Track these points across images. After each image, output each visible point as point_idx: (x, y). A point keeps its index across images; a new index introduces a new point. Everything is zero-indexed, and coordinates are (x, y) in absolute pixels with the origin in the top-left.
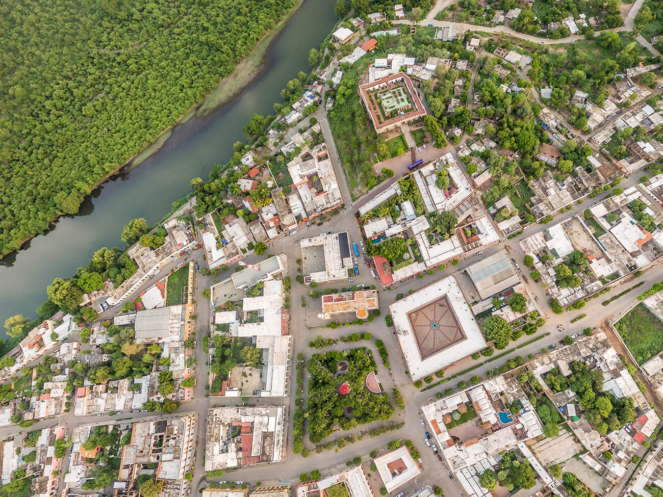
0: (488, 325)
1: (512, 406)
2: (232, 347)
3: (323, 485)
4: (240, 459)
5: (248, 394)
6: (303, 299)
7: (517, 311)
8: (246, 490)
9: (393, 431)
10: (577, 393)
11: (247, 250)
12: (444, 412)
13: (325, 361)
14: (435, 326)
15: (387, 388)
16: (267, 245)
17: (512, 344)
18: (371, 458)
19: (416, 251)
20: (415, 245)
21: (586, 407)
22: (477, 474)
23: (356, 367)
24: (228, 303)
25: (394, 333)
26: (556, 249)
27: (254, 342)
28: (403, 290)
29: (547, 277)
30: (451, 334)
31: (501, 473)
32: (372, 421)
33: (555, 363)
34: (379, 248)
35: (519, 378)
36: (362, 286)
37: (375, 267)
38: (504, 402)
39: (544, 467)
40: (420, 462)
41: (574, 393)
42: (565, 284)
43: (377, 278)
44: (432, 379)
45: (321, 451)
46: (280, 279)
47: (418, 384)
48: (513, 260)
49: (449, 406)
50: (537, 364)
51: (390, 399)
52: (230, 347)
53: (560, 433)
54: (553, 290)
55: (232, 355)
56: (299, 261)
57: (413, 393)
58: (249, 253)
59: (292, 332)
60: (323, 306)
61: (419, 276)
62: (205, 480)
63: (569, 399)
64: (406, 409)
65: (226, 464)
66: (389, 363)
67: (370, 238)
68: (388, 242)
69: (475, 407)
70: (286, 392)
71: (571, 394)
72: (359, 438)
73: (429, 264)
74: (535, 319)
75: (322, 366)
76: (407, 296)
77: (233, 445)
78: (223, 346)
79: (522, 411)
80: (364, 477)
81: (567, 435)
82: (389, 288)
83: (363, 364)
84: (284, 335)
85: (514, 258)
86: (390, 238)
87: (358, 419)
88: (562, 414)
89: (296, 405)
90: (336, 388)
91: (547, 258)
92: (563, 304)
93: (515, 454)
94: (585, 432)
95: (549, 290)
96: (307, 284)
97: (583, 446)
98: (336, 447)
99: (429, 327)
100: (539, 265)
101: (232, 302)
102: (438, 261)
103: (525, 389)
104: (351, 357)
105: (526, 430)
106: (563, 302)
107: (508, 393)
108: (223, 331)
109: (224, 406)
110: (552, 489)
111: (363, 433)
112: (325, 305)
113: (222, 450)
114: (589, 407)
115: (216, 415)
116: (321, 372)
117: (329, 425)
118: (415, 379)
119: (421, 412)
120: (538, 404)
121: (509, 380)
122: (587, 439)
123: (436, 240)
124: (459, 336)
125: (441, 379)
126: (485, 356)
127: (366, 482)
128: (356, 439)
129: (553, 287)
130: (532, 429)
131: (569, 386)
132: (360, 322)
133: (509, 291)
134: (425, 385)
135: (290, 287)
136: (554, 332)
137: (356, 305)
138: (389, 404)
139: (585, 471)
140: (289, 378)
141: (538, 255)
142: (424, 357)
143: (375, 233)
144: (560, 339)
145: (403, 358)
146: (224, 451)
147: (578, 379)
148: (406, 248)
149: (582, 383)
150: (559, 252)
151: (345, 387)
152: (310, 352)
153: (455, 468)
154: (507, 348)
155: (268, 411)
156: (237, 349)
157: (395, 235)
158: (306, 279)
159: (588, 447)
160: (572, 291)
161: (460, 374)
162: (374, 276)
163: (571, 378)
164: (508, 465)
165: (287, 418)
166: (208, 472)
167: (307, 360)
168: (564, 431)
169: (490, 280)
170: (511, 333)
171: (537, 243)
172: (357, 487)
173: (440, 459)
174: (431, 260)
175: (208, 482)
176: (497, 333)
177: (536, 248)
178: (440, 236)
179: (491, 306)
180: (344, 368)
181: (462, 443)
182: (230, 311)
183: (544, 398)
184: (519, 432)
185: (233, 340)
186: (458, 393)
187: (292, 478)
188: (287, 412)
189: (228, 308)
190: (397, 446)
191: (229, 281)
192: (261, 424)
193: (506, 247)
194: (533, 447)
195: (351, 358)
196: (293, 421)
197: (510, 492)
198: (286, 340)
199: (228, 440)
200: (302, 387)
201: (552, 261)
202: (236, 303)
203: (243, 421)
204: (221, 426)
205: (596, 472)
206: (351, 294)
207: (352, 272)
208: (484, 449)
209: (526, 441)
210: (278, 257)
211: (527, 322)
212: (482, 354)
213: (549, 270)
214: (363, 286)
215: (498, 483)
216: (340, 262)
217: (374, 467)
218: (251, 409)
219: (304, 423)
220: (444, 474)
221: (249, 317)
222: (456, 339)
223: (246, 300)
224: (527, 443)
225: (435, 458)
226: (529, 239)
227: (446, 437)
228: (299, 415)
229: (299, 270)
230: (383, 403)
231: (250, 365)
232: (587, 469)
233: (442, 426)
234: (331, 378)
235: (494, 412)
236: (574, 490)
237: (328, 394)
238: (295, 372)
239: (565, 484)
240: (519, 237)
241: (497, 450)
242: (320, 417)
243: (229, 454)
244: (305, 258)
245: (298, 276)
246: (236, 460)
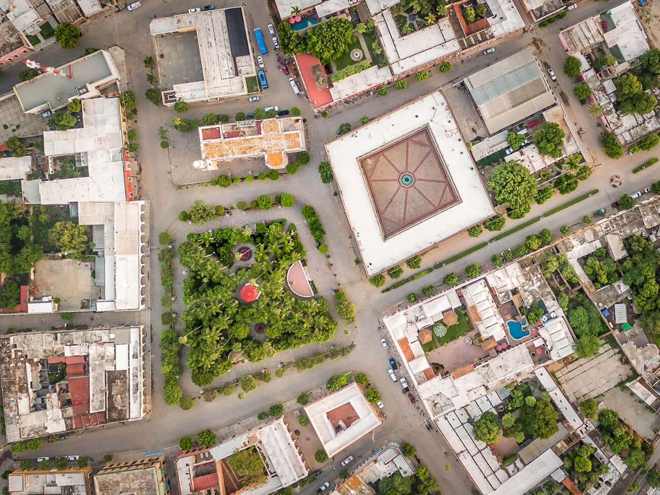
0: (498, 177)
1: (530, 311)
2: (31, 224)
3: (219, 453)
4: (70, 418)
5: (72, 307)
6: (162, 132)
7: (547, 153)
8: (88, 470)
9: (335, 359)
10: (633, 286)
11: (40, 37)
12: (421, 325)
13: (211, 244)
14: (407, 180)
15: (324, 289)
16: (81, 27)
17: (536, 210)
18: (299, 405)
19: (374, 45)
20: (372, 35)
21: (643, 308)
22: (470, 421)
23: (268, 254)
24: (12, 141)
25: (336, 194)
26: (620, 45)
27: (73, 214)
28: (350, 117)
29: (601, 94)
30: (434, 193)
31: (506, 416)
32: (299, 344)
33: (602, 240)
34: (304, 39)
35: (544, 265)
36: (273, 110)
37: (297, 75)
38: (517, 305)
39: (573, 405)
40: (380, 407)
41: (628, 287)
42: (630, 107)
43: (303, 95)
44: (400, 271)
45: (214, 397)
46: (114, 96)
47: (377, 279)
48: (546, 66)
49: (428, 315)
50: (575, 242)
51: (330, 307)
52: (27, 224)
53: (601, 350)
54: (609, 118)
55: (32, 238)
56: (150, 62)
57: (368, 297)
58: (44, 43)
59: (147, 196)
60: (202, 146)
61: (379, 91)
62: (11, 457)
63: (619, 296)
64: (357, 323)
65: (46, 428)
66: (327, 246)
67: (288, 20)
68: (321, 28)
69: (472, 315)
70: (143, 301)
71: (623, 288)
72: (279, 374)
73: (397, 70)
74: (576, 167)
75: (207, 253)
76: (357, 127)
77: (54, 396)
78: (13, 222)
79: (545, 318)
80: (289, 435)
81: (611, 352)
82: (324, 114)
83: (281, 248)
84: (131, 200)
85: (548, 62)
86: (324, 20)
87: (276, 342)
88: (606, 320)
89: (164, 323)
90: (234, 291)
91: (604, 62)
92: (622, 142)
93: (530, 387)
94: (638, 347)
95: (603, 118)
96: (168, 105)
97: (633, 369)
98: (240, 390)
99: (396, 184)
100: (589, 74)
101: (22, 140)
102: (414, 65)
103: (552, 283)
104: (259, 237)
105: (549, 348)
106: (624, 137)
107: (525, 291)
108: (9, 195)
109: (28, 330)
110: (582, 437)
111: (285, 366)
112: (206, 145)
113: (35, 406)
114: (648, 307)
115: (15, 346)
116: (204, 264)
117: (225, 355)
118: (371, 272)
119: (382, 327)
120: (571, 305)
121: (527, 269)
122: (640, 357)
123: (412, 25)
124: (449, 197)
125: (416, 270)
126: (491, 230)
127: (293, 443)
128: (273, 375)
129: (610, 112)
130: (558, 346)
131: (620, 276)
132: (273, 175)
133: (536, 120)
134: (389, 281)
135: (135, 111)
136: (605, 189)
137: (264, 145)
138: (327, 315)
139: (633, 406)
140: (146, 277)
141: (588, 57)
142: (387, 235)
143: (297, 10)
144: (614, 200)
145: (352, 236)
146: (39, 406)
147: (635, 264)
148: (355, 40)
149: (640, 271)
150: (624, 53)
151: (251, 289)
152: (183, 230)
153: (435, 414)
154: (528, 217)
155: (112, 336)
156: (42, 228)
157: (335, 14)
158: (166, 95)
159: (640, 369)
160: (640, 119)
161: (449, 261)
162: (296, 91)
163: (625, 264)
164: (518, 404)
165: (149, 345)
166: (14, 444)
167: (178, 244)
168: (607, 346)
169: (504, 99)
170: (535, 191)
171: (588, 34)
172: (278, 452)
173: (413, 400)
174: (402, 63)
175: (15, 460)
176: (512, 191)
177: (586, 45)
178: (419, 20)
179: (505, 145)
180: (247, 256)
181: (447, 373)
182: (18, 155)
183: (581, 295)
184: (539, 352)
185: (31, 210)
186: (444, 293)
187: (167, 444)
188: (149, 336)
189: (15, 151)
190: (343, 383)
191: (8, 99)
192: (103, 358)
193: (535, 42)
194: (558, 374)
195: (258, 240)
196: (159, 351)
197: (520, 444)
198: (136, 209)
199: (43, 388)
200: (171, 291)
201: (612, 68)
202: (28, 142)
203: (68, 353)
204: (28, 365)
205: (648, 407)
206: (254, 125)
207: (255, 83)
208: (482, 381)
209: (548, 366)
210: (105, 53)
211: (563, 172)
212: (486, 228)
213: (606, 84)
214: (277, 109)
215: (501, 432)
216: (231, 64)
217: (304, 420)
218: (81, 333)
219: (179, 354)
220: (418, 423)
221: (58, 168)
222: (443, 203)
223: (50, 136)
224: (550, 369)
225: (405, 399)
226: (576, 28)
227: (423, 364)
228: (171, 340)
229: (151, 78)
230: (317, 314)
231: (69, 256)
232: (635, 404)
233: (416, 348)
234: (224, 274)
235: (502, 321)
236: (613, 436)
237: (220, 301)
238: (158, 266)
239: (600, 427)
240: (559, 23)
241: (502, 382)
242: (208, 342)
243: (49, 412)
244: (162, 56)
245: (150, 90)
246: (63, 421)
